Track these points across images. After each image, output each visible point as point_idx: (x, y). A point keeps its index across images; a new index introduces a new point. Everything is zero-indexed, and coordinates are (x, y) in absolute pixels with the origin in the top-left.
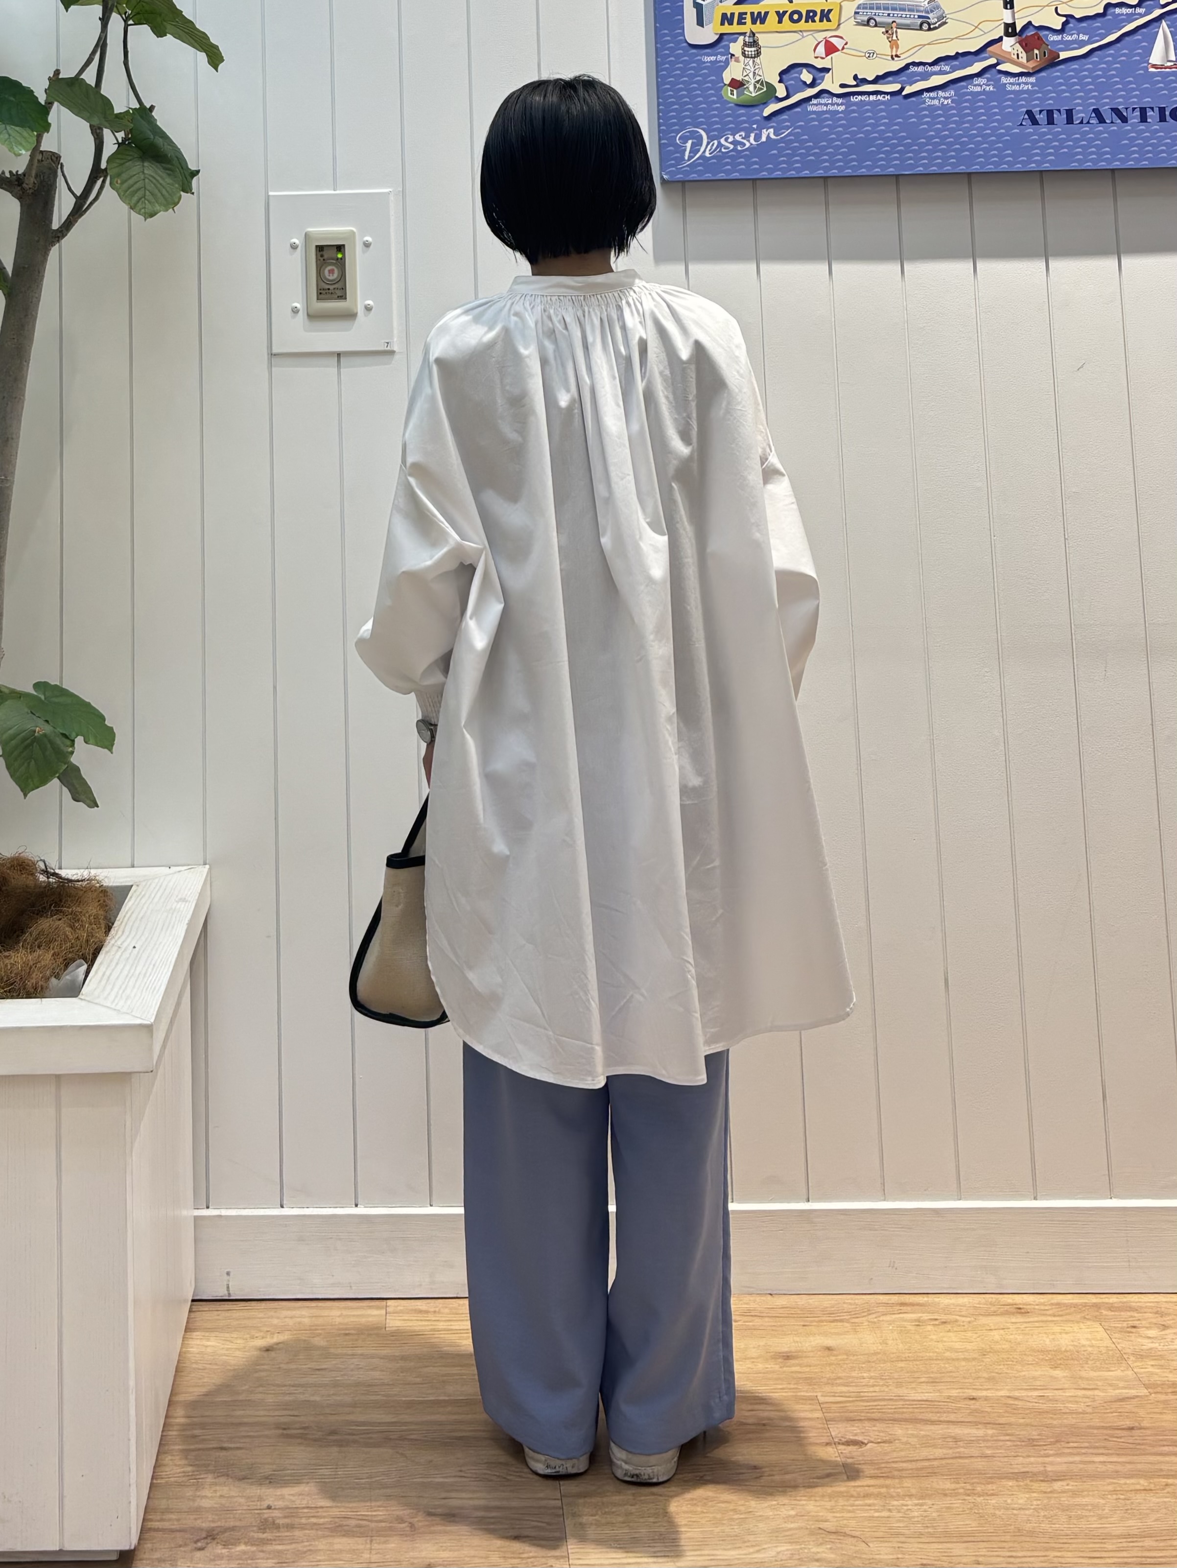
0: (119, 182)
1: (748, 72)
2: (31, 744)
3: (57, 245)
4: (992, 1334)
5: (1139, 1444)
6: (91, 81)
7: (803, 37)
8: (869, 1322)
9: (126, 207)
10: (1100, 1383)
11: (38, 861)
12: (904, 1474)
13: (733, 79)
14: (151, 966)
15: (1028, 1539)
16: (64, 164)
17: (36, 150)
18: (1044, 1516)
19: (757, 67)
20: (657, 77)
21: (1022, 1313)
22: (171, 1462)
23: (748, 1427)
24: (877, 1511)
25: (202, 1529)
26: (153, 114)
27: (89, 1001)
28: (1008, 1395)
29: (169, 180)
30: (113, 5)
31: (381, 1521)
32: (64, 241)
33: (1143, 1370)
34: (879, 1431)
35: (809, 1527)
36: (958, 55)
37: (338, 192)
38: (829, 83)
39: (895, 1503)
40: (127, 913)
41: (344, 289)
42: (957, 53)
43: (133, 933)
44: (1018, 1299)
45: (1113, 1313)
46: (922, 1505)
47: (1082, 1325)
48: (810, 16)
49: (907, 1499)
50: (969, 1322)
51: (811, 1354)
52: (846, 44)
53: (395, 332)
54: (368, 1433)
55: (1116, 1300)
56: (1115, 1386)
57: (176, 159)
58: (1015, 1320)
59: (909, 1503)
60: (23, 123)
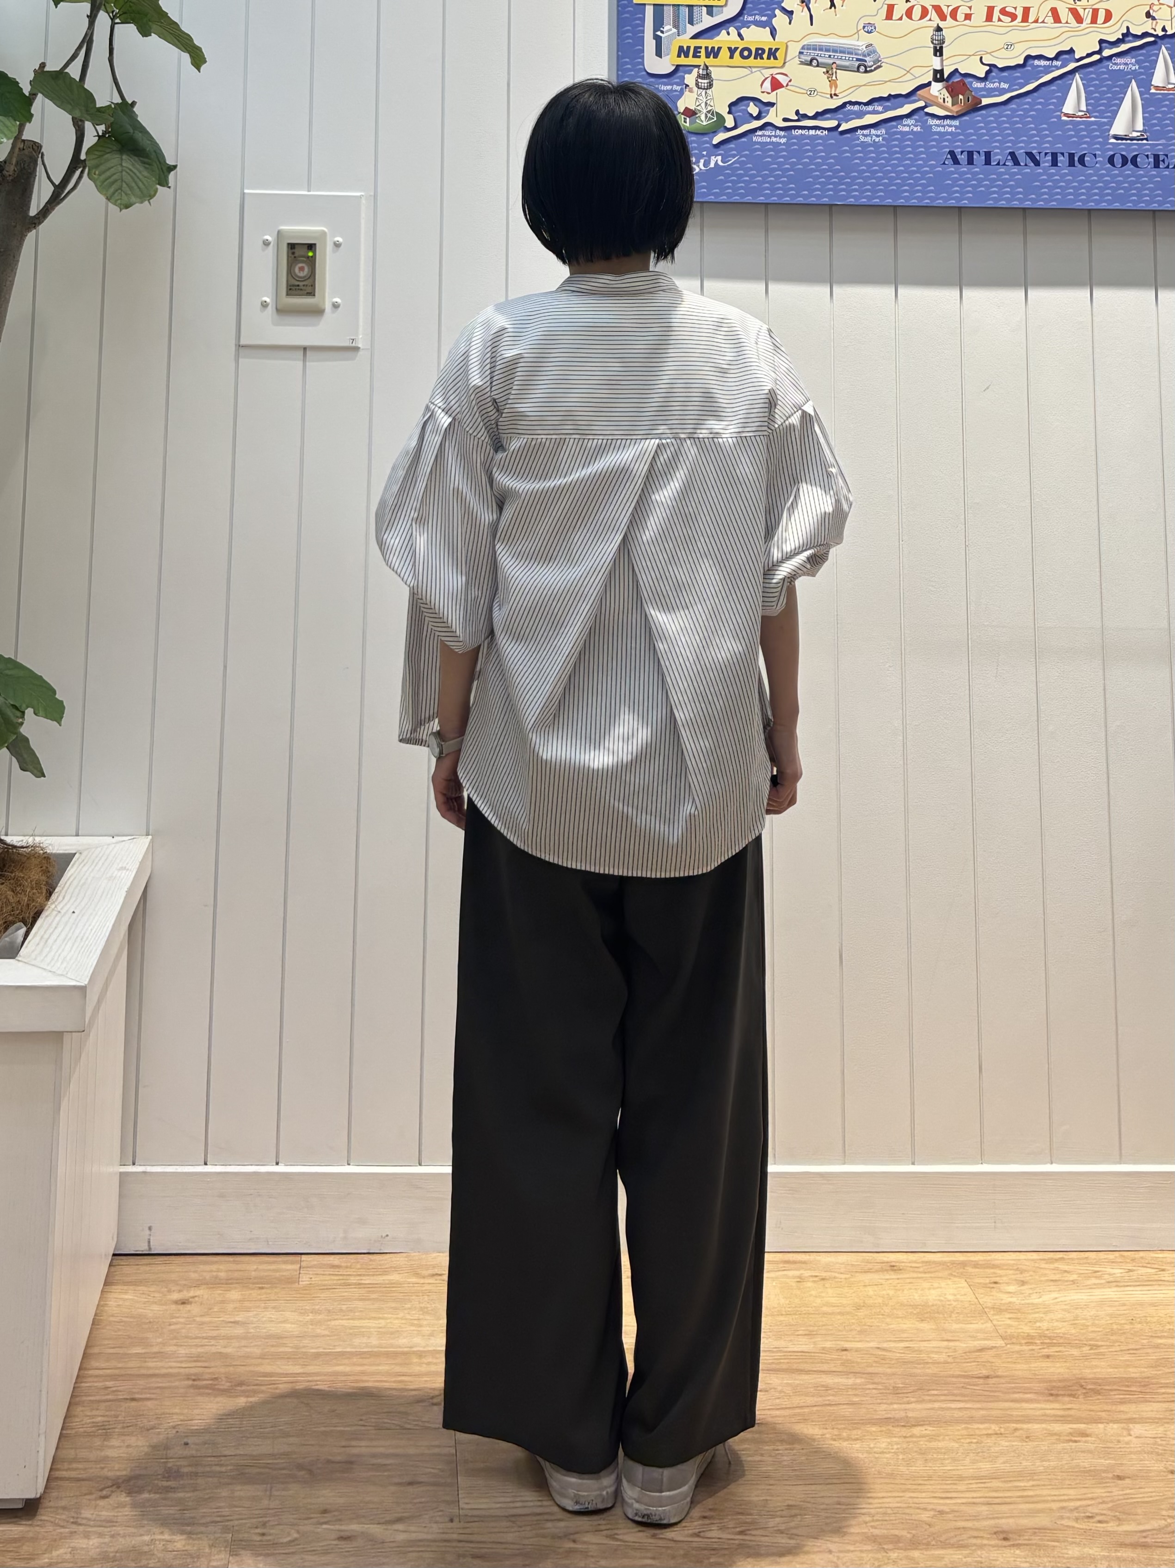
0: (97, 173)
1: (700, 102)
3: (34, 231)
4: (866, 1289)
5: (993, 1391)
6: (76, 75)
7: (751, 73)
9: (102, 199)
10: (960, 1335)
13: (687, 108)
14: (89, 931)
16: (45, 154)
17: (18, 138)
18: (902, 1459)
19: (708, 98)
21: (894, 1270)
22: (81, 1414)
25: (107, 1478)
26: (134, 108)
27: (26, 963)
28: (876, 1346)
29: (146, 173)
30: (100, 4)
33: (1000, 1323)
37: (311, 193)
38: (774, 117)
40: (68, 879)
41: (313, 286)
42: (890, 95)
43: (73, 899)
44: (892, 1257)
45: (977, 1270)
46: (792, 1450)
47: (949, 1282)
48: (759, 53)
50: (846, 1279)
52: (790, 81)
53: (360, 329)
54: (274, 1384)
55: (982, 1258)
56: (974, 1338)
57: (154, 154)
58: (888, 1277)
59: (780, 1448)
60: (7, 112)
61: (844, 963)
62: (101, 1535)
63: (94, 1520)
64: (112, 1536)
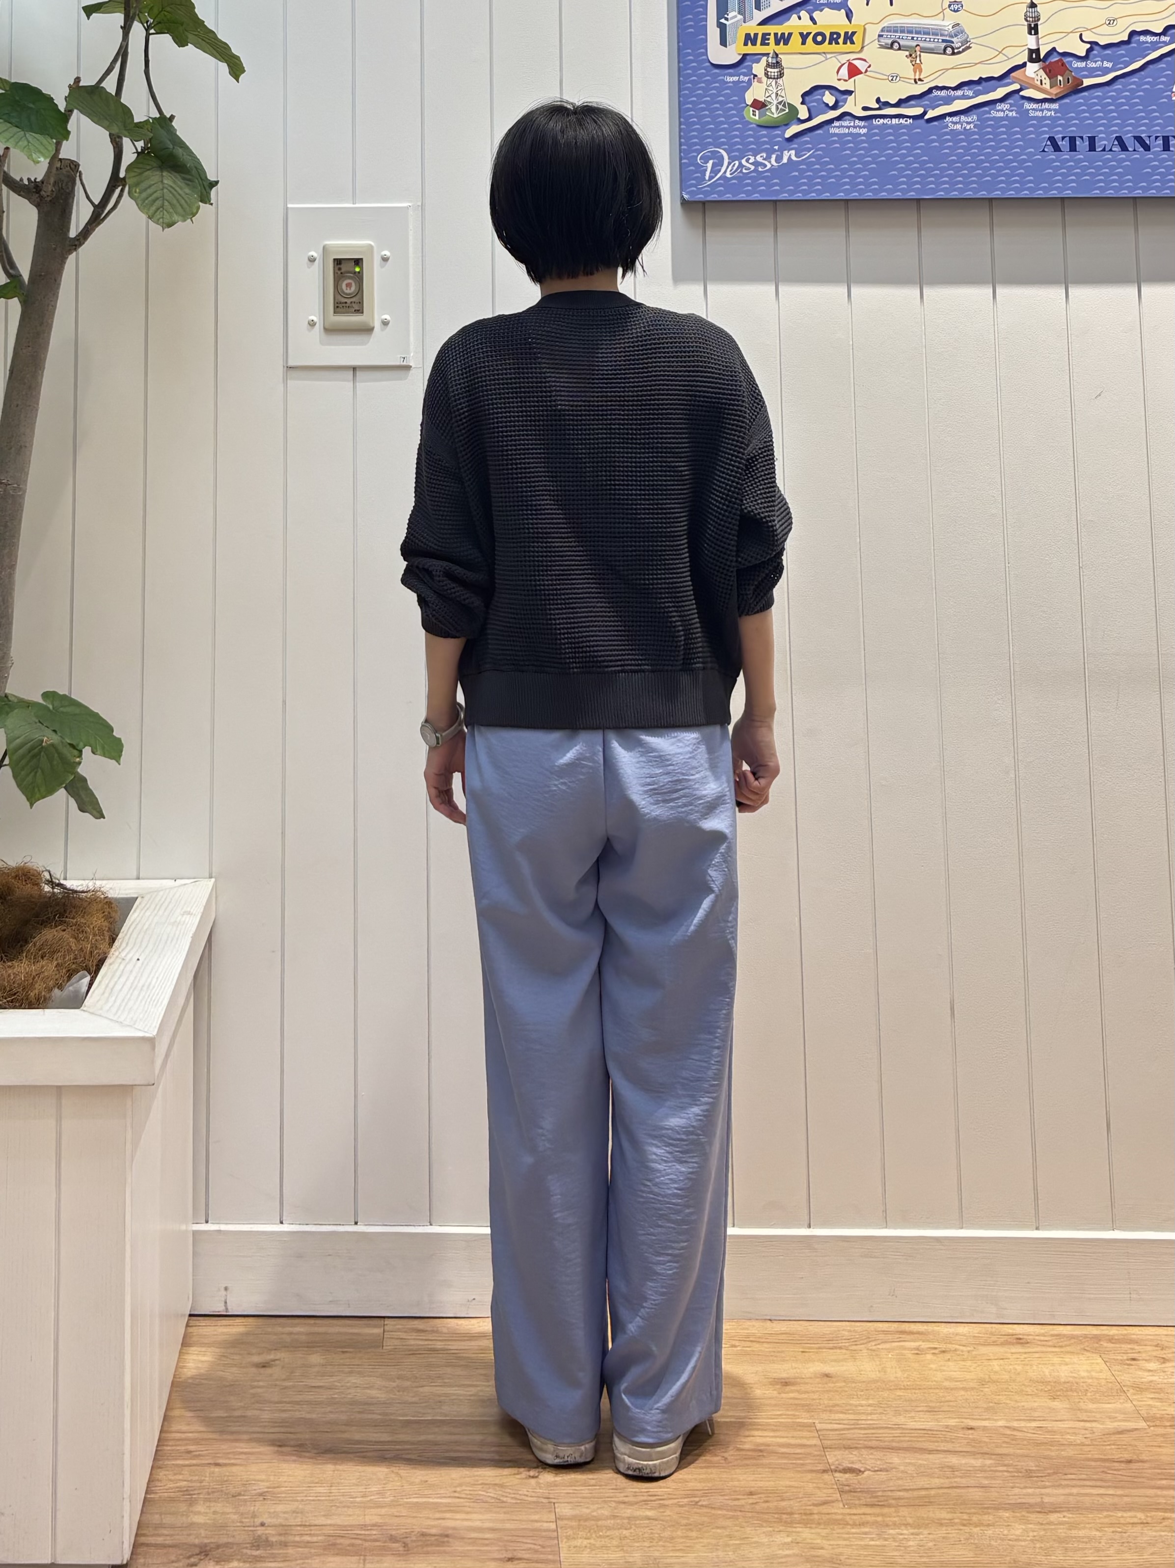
0: (138, 191)
1: (770, 93)
2: (39, 753)
3: (74, 253)
4: (991, 1363)
5: (1137, 1477)
6: (112, 90)
7: (827, 59)
8: (867, 1349)
9: (143, 218)
10: (1098, 1416)
11: (42, 872)
12: (902, 1502)
13: (755, 100)
14: (155, 980)
16: (83, 172)
17: (55, 158)
19: (779, 88)
21: (1021, 1343)
22: (165, 1478)
23: (744, 1453)
24: (872, 1539)
25: (195, 1546)
26: (173, 124)
27: (92, 1013)
28: (1005, 1425)
29: (187, 191)
30: (134, 14)
31: (376, 1540)
32: (80, 250)
33: (1141, 1403)
34: (876, 1460)
35: (802, 1554)
36: (981, 80)
37: (357, 205)
38: (851, 106)
39: (891, 1531)
40: (131, 925)
41: (361, 303)
42: (981, 78)
43: (138, 944)
44: (1018, 1329)
45: (1113, 1345)
46: (917, 1534)
47: (1082, 1357)
48: (834, 38)
49: (903, 1527)
50: (969, 1352)
51: (809, 1381)
52: (869, 66)
53: (412, 347)
55: (1116, 1332)
56: (1113, 1419)
57: (195, 170)
58: (1013, 1350)
59: (905, 1532)
60: (43, 130)
61: (956, 1016)
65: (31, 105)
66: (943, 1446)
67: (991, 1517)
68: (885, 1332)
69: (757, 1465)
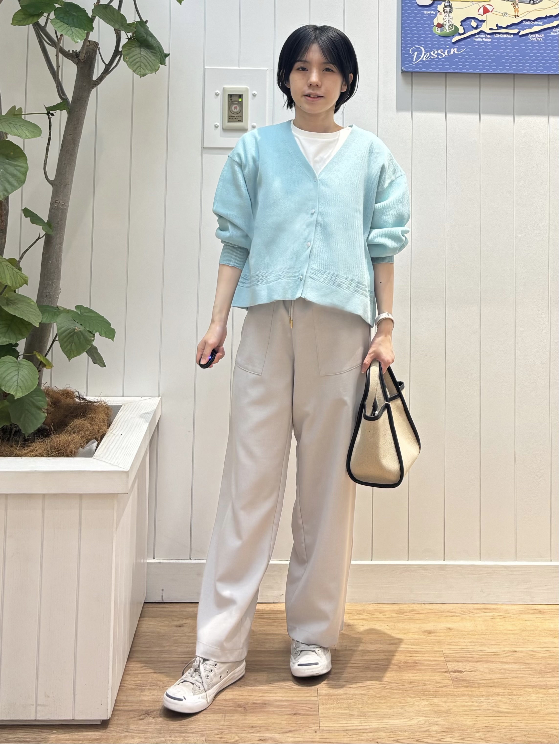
0: (128, 58)
1: (446, 20)
2: (73, 335)
3: (95, 88)
4: (527, 622)
6: (116, 7)
7: (473, 4)
8: (470, 617)
9: (131, 71)
11: (75, 392)
12: (480, 685)
13: (438, 23)
14: (129, 444)
15: (536, 715)
16: (100, 48)
17: (86, 40)
18: (544, 705)
19: (450, 18)
20: (402, 20)
21: (541, 613)
22: (129, 679)
23: (409, 664)
24: (466, 702)
25: (143, 710)
26: (147, 24)
27: (98, 460)
28: (532, 650)
29: (153, 58)
31: (231, 707)
34: (470, 666)
35: (434, 709)
37: (241, 68)
38: (485, 28)
39: (475, 699)
40: (118, 418)
41: (242, 117)
43: (121, 428)
44: (541, 607)
46: (488, 700)
49: (481, 697)
50: (516, 617)
51: (441, 631)
52: (494, 9)
57: (157, 48)
58: (538, 616)
59: (482, 699)
60: (80, 26)
61: (517, 461)
62: (140, 737)
63: (137, 730)
64: (146, 738)
65: (75, 14)
66: (501, 660)
67: (522, 691)
68: (478, 609)
69: (414, 669)
